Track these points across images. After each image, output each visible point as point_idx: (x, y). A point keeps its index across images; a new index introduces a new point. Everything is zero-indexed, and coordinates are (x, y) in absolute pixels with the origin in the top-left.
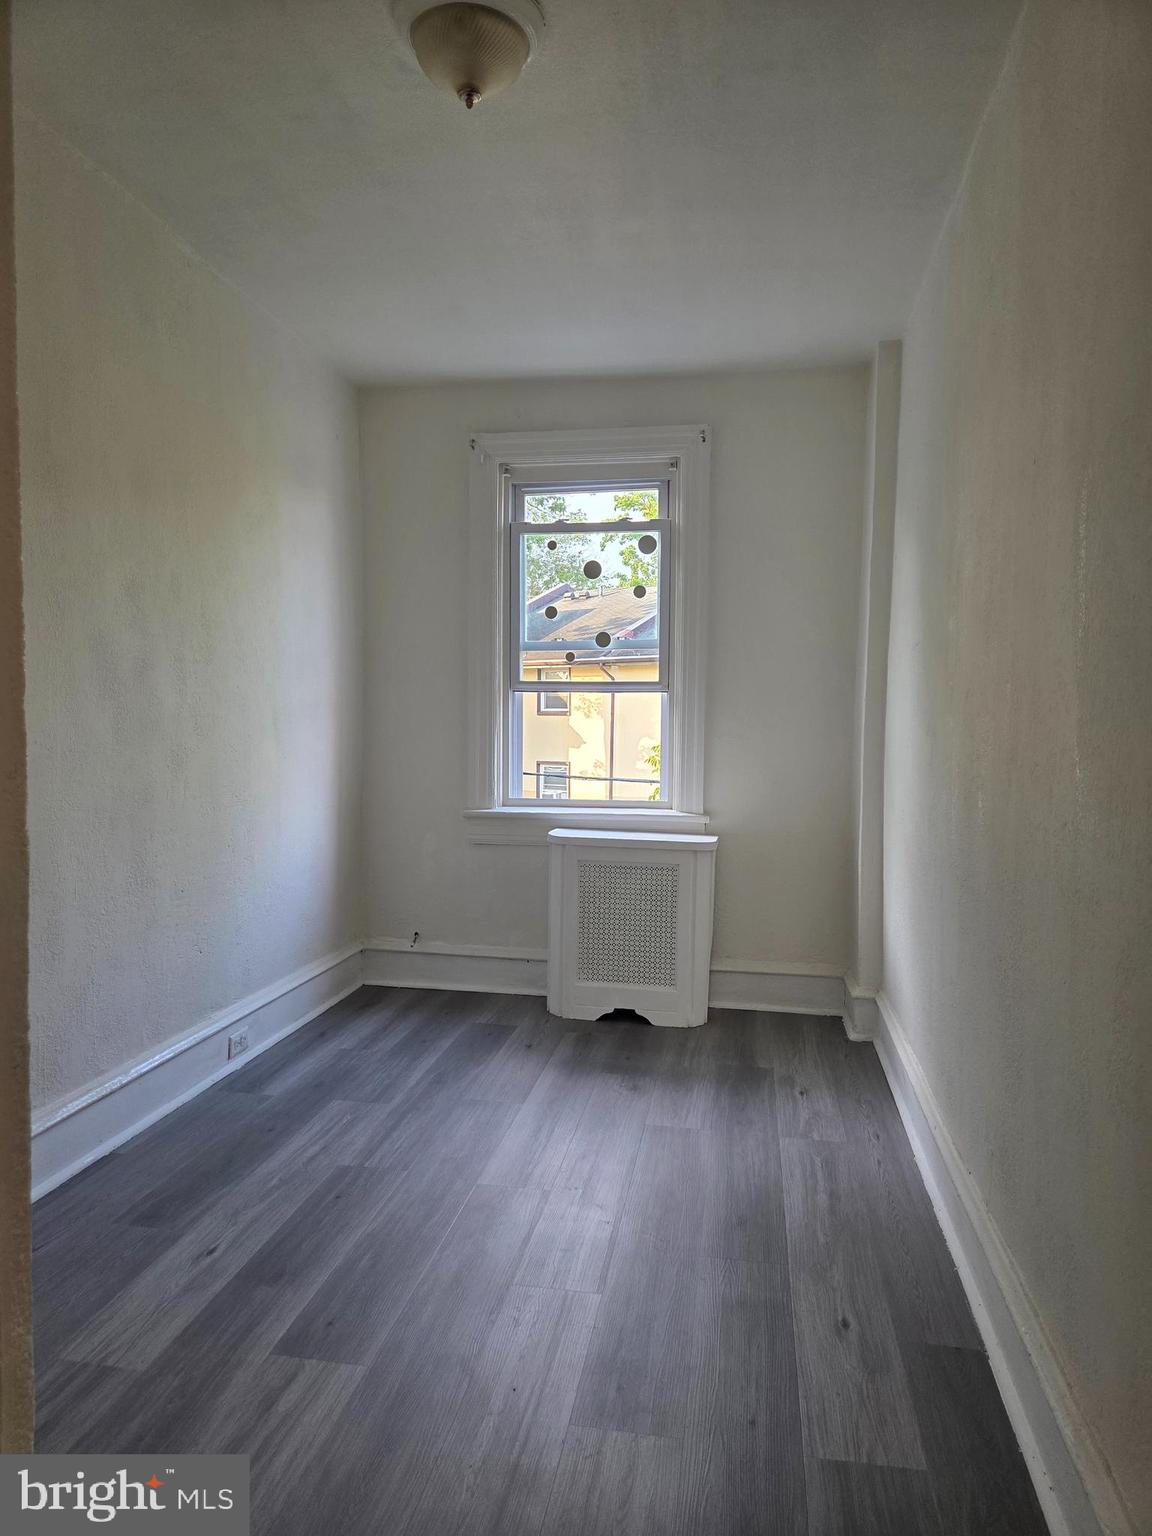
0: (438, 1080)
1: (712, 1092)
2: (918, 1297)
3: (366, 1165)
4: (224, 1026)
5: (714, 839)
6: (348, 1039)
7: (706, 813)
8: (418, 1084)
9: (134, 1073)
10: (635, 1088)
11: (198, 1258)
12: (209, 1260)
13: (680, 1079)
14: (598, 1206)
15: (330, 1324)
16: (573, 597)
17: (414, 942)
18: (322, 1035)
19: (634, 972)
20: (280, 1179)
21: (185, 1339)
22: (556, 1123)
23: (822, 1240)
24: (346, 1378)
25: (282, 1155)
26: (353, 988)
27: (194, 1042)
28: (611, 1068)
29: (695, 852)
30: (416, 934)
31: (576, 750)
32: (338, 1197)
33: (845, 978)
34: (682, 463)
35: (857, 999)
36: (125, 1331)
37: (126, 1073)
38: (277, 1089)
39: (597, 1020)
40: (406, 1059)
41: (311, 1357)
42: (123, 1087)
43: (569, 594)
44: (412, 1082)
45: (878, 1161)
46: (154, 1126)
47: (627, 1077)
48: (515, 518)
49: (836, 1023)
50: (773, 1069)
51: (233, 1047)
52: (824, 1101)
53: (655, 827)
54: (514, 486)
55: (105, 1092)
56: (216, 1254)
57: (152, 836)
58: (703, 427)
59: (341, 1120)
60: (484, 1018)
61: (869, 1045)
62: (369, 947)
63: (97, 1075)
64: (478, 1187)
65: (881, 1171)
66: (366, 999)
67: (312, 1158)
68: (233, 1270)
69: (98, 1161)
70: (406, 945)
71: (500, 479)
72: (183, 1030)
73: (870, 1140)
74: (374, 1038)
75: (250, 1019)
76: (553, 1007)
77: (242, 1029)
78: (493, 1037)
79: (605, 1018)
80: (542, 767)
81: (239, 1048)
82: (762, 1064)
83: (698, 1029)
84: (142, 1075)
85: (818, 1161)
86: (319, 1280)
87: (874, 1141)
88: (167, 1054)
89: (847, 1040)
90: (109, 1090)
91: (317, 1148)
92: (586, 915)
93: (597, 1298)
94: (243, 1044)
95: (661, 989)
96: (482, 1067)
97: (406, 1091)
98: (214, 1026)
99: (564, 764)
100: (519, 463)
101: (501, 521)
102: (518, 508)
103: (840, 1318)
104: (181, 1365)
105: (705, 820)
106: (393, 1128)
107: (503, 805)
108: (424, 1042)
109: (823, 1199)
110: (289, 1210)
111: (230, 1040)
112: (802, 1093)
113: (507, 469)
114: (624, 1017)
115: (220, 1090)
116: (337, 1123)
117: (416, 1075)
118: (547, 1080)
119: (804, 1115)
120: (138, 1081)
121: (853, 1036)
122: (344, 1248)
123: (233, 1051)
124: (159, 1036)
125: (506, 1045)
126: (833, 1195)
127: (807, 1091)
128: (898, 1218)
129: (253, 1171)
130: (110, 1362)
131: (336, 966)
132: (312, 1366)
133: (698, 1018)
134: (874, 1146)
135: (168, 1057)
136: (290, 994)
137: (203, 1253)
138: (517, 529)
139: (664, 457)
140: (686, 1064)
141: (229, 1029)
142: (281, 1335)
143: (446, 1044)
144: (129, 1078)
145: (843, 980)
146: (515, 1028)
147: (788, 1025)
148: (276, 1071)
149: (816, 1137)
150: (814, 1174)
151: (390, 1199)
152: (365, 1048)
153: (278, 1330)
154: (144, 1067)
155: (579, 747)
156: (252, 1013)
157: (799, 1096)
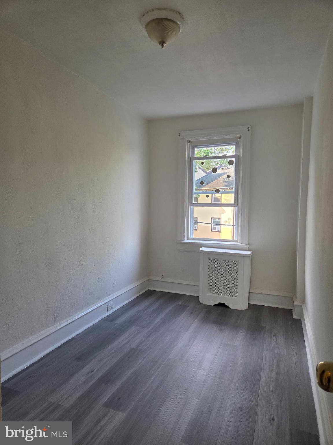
0: (163, 322)
1: (245, 333)
2: (299, 413)
3: (138, 348)
4: (106, 302)
5: (250, 253)
6: (141, 307)
7: (249, 244)
8: (157, 323)
9: (80, 316)
10: (221, 330)
11: (88, 373)
12: (91, 374)
13: (236, 327)
14: (202, 369)
15: (119, 399)
16: (223, 169)
17: (162, 278)
18: (134, 305)
19: (225, 292)
20: (115, 351)
21: (81, 398)
22: (195, 340)
23: (271, 388)
24: (120, 416)
25: (116, 343)
26: (145, 290)
27: (97, 307)
28: (215, 322)
29: (244, 257)
30: (163, 276)
31: (223, 214)
32: (129, 358)
33: (293, 297)
34: (242, 138)
35: (296, 305)
36: (66, 394)
37: (78, 316)
38: (119, 321)
39: (214, 305)
40: (156, 314)
41: (112, 409)
42: (76, 320)
43: (222, 168)
44: (156, 322)
45: (295, 362)
46: (85, 330)
47: (219, 326)
48: (192, 156)
49: (289, 312)
50: (266, 327)
51: (109, 308)
52: (281, 340)
53: (232, 248)
54: (192, 146)
55: (71, 321)
56: (93, 372)
57: (85, 251)
58: (249, 126)
59: (134, 332)
60: (180, 303)
61: (300, 320)
62: (150, 279)
63: (70, 316)
64: (169, 358)
65: (296, 366)
66: (148, 294)
67: (124, 345)
68: (97, 378)
69: (69, 340)
70: (159, 279)
71: (187, 145)
72: (94, 303)
73: (294, 355)
74: (148, 307)
75: (114, 299)
76: (201, 300)
77: (112, 303)
78: (182, 309)
79: (216, 305)
80: (213, 219)
81: (111, 308)
82: (263, 325)
83: (244, 311)
84: (82, 316)
85: (275, 360)
86: (119, 384)
87: (295, 355)
88: (89, 310)
89: (293, 318)
90: (72, 321)
91: (126, 341)
92: (210, 274)
93: (197, 400)
94: (112, 307)
95: (233, 297)
96: (176, 319)
97: (154, 325)
98: (103, 302)
99: (219, 218)
100: (193, 140)
101: (187, 157)
102: (193, 152)
103: (272, 417)
104: (78, 406)
105: (248, 246)
106: (148, 337)
107: (188, 240)
108: (162, 309)
109: (274, 374)
110: (115, 360)
111: (108, 306)
112: (274, 336)
113: (189, 142)
114: (221, 305)
115: (104, 320)
116: (133, 334)
117: (158, 319)
118: (195, 324)
119: (273, 343)
120: (81, 318)
121: (294, 317)
122: (127, 374)
123: (109, 309)
124: (87, 305)
125: (185, 312)
126: (278, 373)
127: (276, 335)
128: (298, 383)
129: (107, 347)
130: (60, 403)
131: (139, 284)
132: (112, 412)
133: (245, 307)
134: (295, 357)
135: (89, 311)
136: (126, 293)
137: (90, 372)
138: (192, 159)
139: (237, 136)
140: (239, 323)
141: (108, 303)
142: (106, 400)
143: (168, 310)
144: (78, 317)
145: (292, 298)
146: (188, 306)
147: (274, 311)
148: (120, 316)
149: (276, 352)
150: (273, 365)
151: (143, 360)
152: (145, 310)
153: (105, 399)
154: (83, 314)
155: (224, 213)
156: (114, 298)
157: (273, 337)
